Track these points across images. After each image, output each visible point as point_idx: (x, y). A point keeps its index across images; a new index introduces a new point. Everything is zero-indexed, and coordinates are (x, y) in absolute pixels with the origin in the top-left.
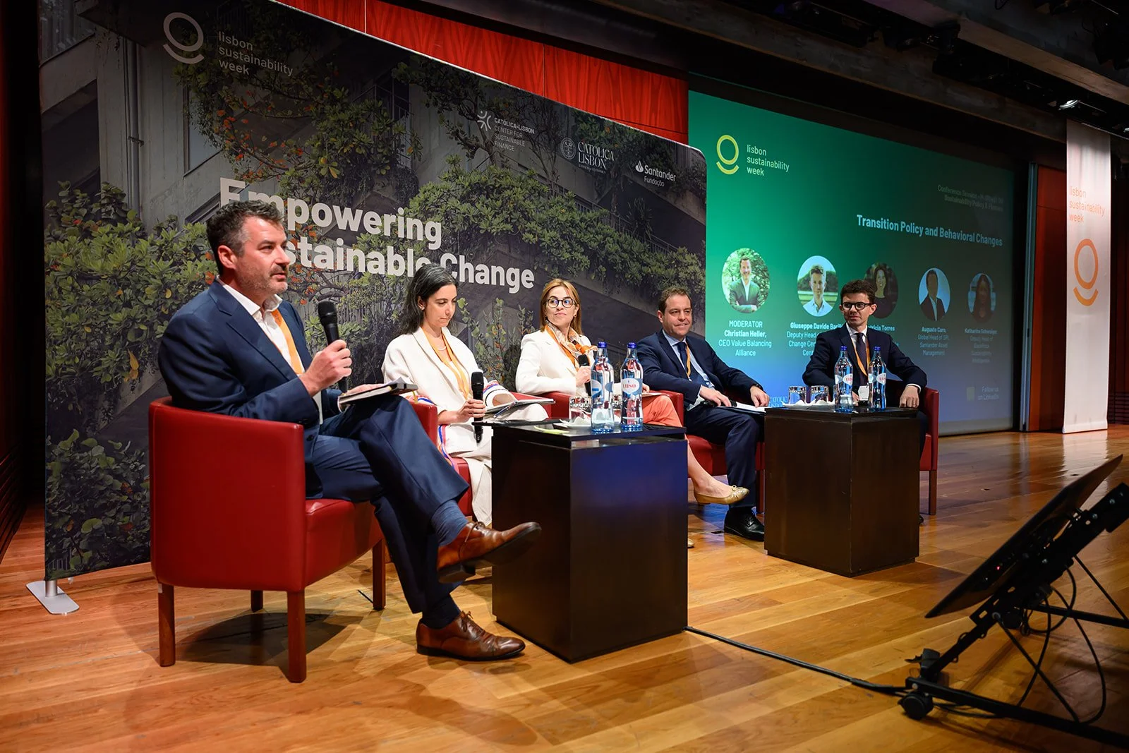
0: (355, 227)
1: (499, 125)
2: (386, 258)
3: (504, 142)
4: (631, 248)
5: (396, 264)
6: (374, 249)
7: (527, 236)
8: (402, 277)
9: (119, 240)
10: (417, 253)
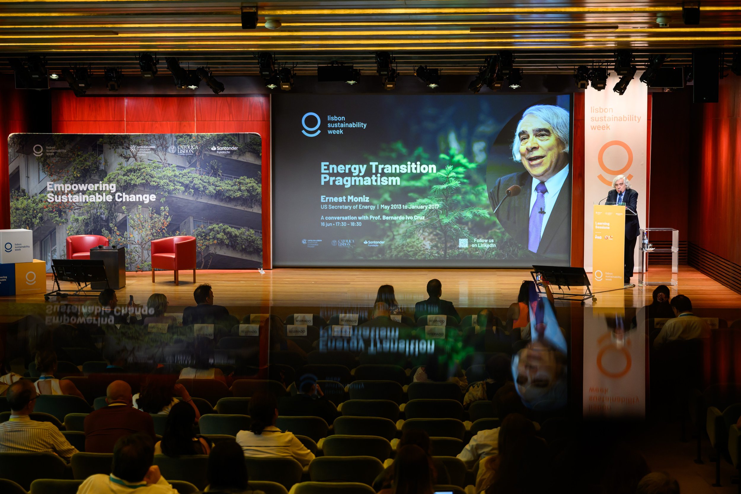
0: (85, 189)
1: (139, 148)
2: (96, 197)
3: (141, 153)
4: (209, 181)
5: (99, 198)
6: (92, 194)
7: (152, 183)
8: (101, 202)
9: (24, 200)
10: (107, 194)
